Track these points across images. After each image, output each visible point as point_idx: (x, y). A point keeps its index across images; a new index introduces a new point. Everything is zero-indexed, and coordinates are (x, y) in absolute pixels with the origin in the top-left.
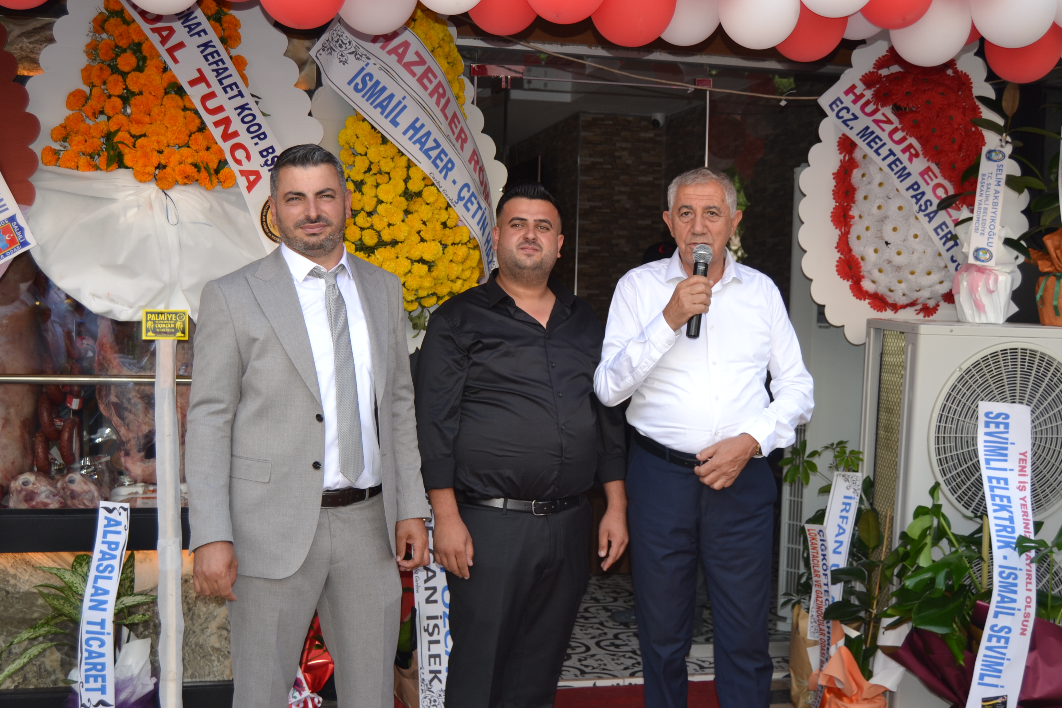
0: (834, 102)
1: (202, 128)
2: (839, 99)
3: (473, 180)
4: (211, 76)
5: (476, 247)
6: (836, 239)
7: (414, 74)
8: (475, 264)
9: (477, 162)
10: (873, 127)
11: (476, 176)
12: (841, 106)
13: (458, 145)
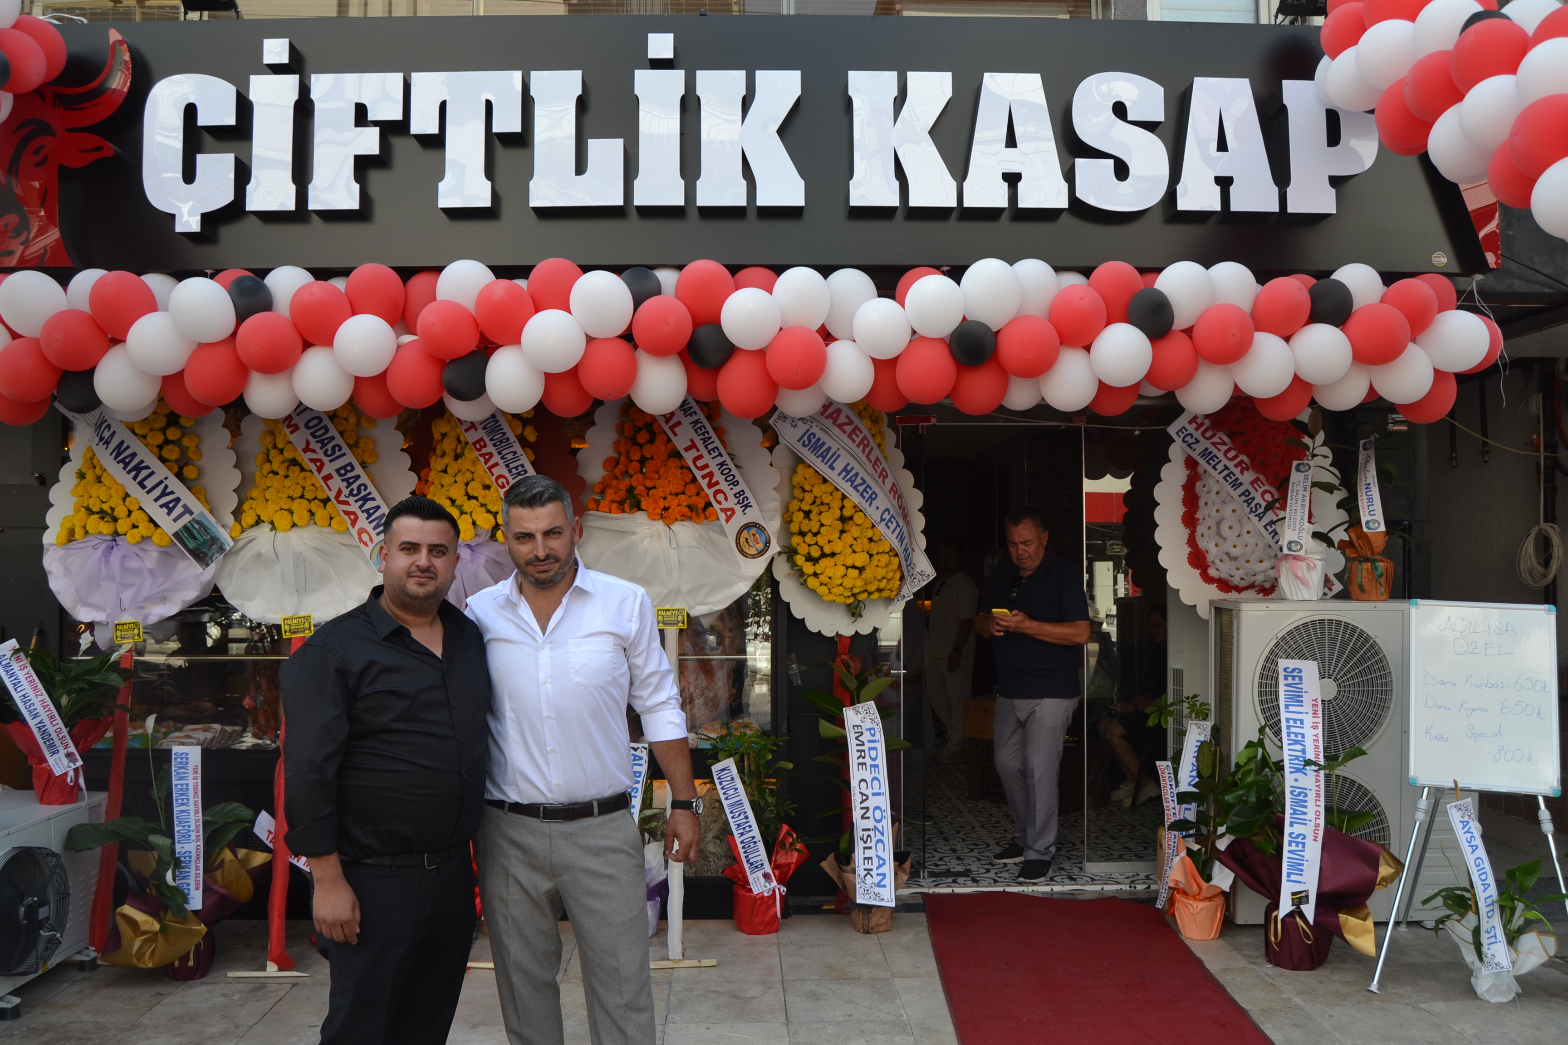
0: (1180, 430)
1: (694, 480)
2: (1184, 428)
3: (893, 505)
4: (700, 444)
5: (896, 555)
6: (1186, 537)
7: (845, 432)
8: (896, 568)
9: (896, 492)
10: (1212, 448)
11: (895, 503)
12: (1186, 433)
13: (880, 481)
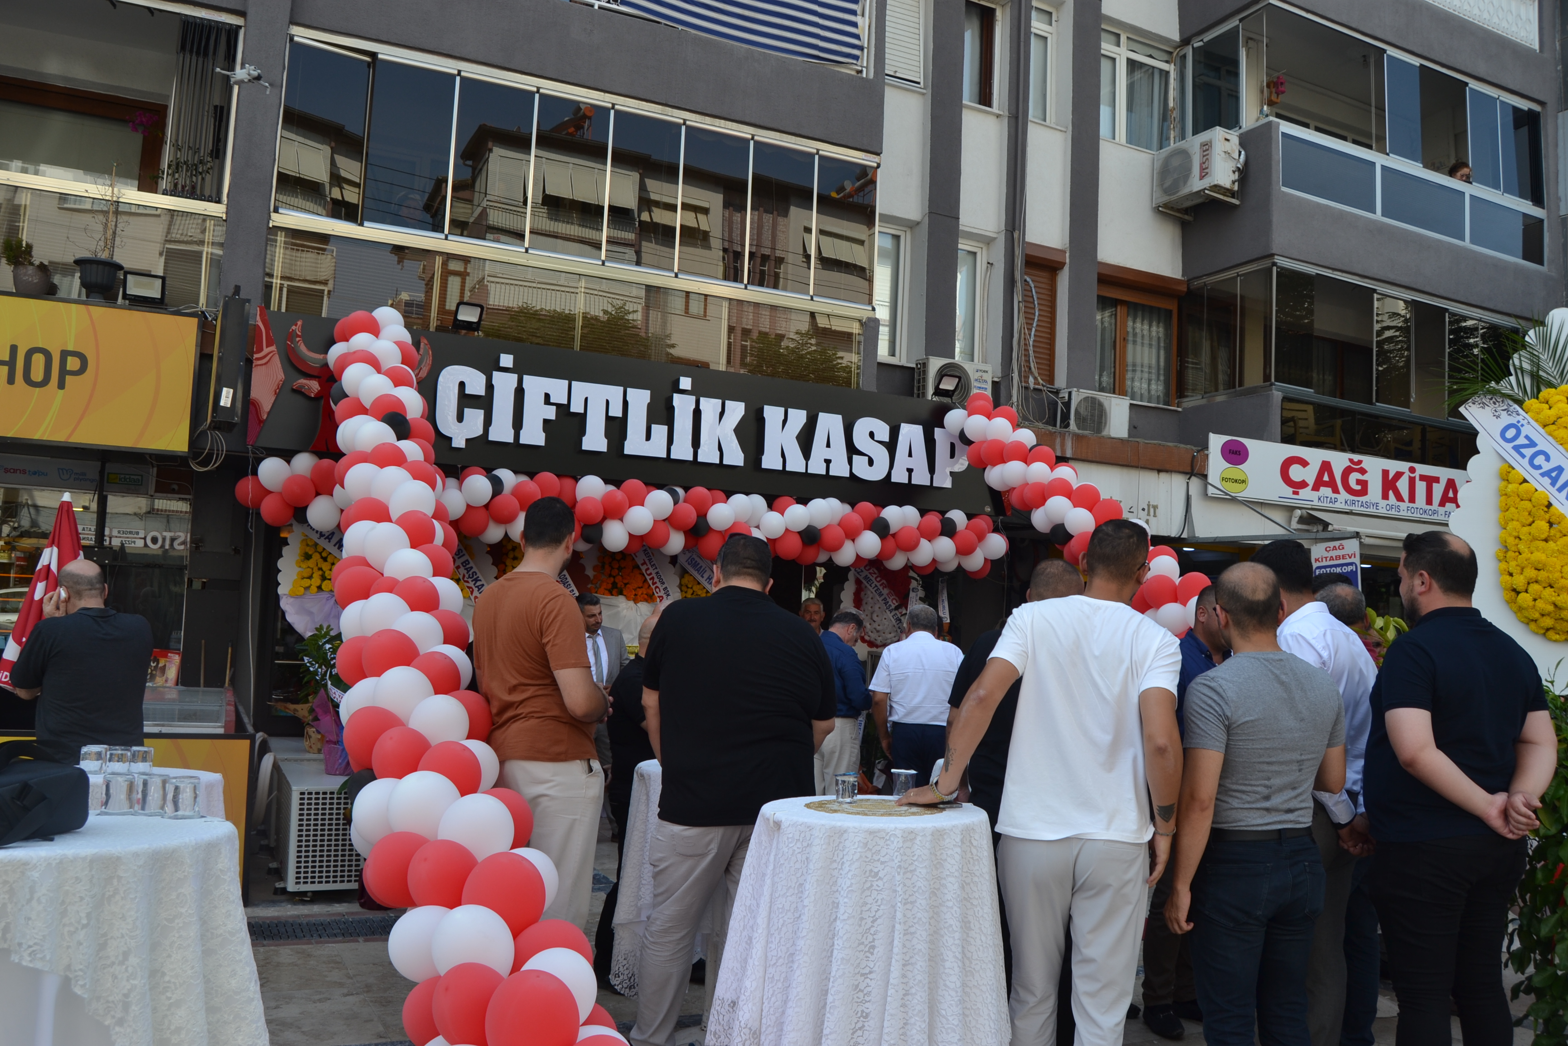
4: (647, 562)
10: (869, 575)
